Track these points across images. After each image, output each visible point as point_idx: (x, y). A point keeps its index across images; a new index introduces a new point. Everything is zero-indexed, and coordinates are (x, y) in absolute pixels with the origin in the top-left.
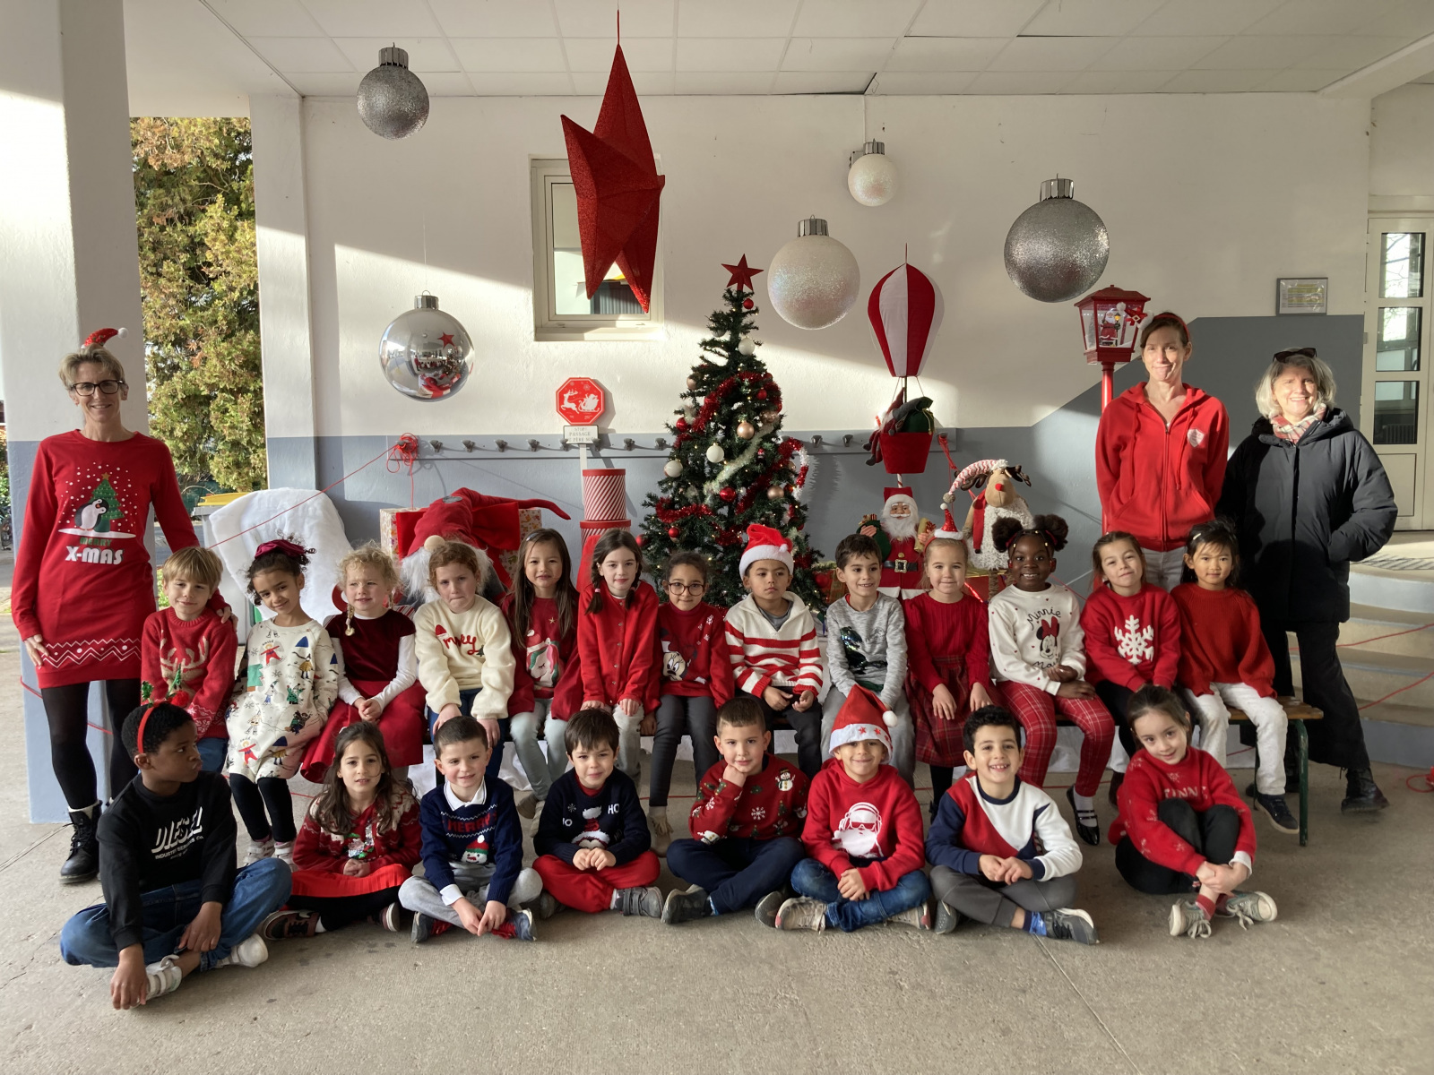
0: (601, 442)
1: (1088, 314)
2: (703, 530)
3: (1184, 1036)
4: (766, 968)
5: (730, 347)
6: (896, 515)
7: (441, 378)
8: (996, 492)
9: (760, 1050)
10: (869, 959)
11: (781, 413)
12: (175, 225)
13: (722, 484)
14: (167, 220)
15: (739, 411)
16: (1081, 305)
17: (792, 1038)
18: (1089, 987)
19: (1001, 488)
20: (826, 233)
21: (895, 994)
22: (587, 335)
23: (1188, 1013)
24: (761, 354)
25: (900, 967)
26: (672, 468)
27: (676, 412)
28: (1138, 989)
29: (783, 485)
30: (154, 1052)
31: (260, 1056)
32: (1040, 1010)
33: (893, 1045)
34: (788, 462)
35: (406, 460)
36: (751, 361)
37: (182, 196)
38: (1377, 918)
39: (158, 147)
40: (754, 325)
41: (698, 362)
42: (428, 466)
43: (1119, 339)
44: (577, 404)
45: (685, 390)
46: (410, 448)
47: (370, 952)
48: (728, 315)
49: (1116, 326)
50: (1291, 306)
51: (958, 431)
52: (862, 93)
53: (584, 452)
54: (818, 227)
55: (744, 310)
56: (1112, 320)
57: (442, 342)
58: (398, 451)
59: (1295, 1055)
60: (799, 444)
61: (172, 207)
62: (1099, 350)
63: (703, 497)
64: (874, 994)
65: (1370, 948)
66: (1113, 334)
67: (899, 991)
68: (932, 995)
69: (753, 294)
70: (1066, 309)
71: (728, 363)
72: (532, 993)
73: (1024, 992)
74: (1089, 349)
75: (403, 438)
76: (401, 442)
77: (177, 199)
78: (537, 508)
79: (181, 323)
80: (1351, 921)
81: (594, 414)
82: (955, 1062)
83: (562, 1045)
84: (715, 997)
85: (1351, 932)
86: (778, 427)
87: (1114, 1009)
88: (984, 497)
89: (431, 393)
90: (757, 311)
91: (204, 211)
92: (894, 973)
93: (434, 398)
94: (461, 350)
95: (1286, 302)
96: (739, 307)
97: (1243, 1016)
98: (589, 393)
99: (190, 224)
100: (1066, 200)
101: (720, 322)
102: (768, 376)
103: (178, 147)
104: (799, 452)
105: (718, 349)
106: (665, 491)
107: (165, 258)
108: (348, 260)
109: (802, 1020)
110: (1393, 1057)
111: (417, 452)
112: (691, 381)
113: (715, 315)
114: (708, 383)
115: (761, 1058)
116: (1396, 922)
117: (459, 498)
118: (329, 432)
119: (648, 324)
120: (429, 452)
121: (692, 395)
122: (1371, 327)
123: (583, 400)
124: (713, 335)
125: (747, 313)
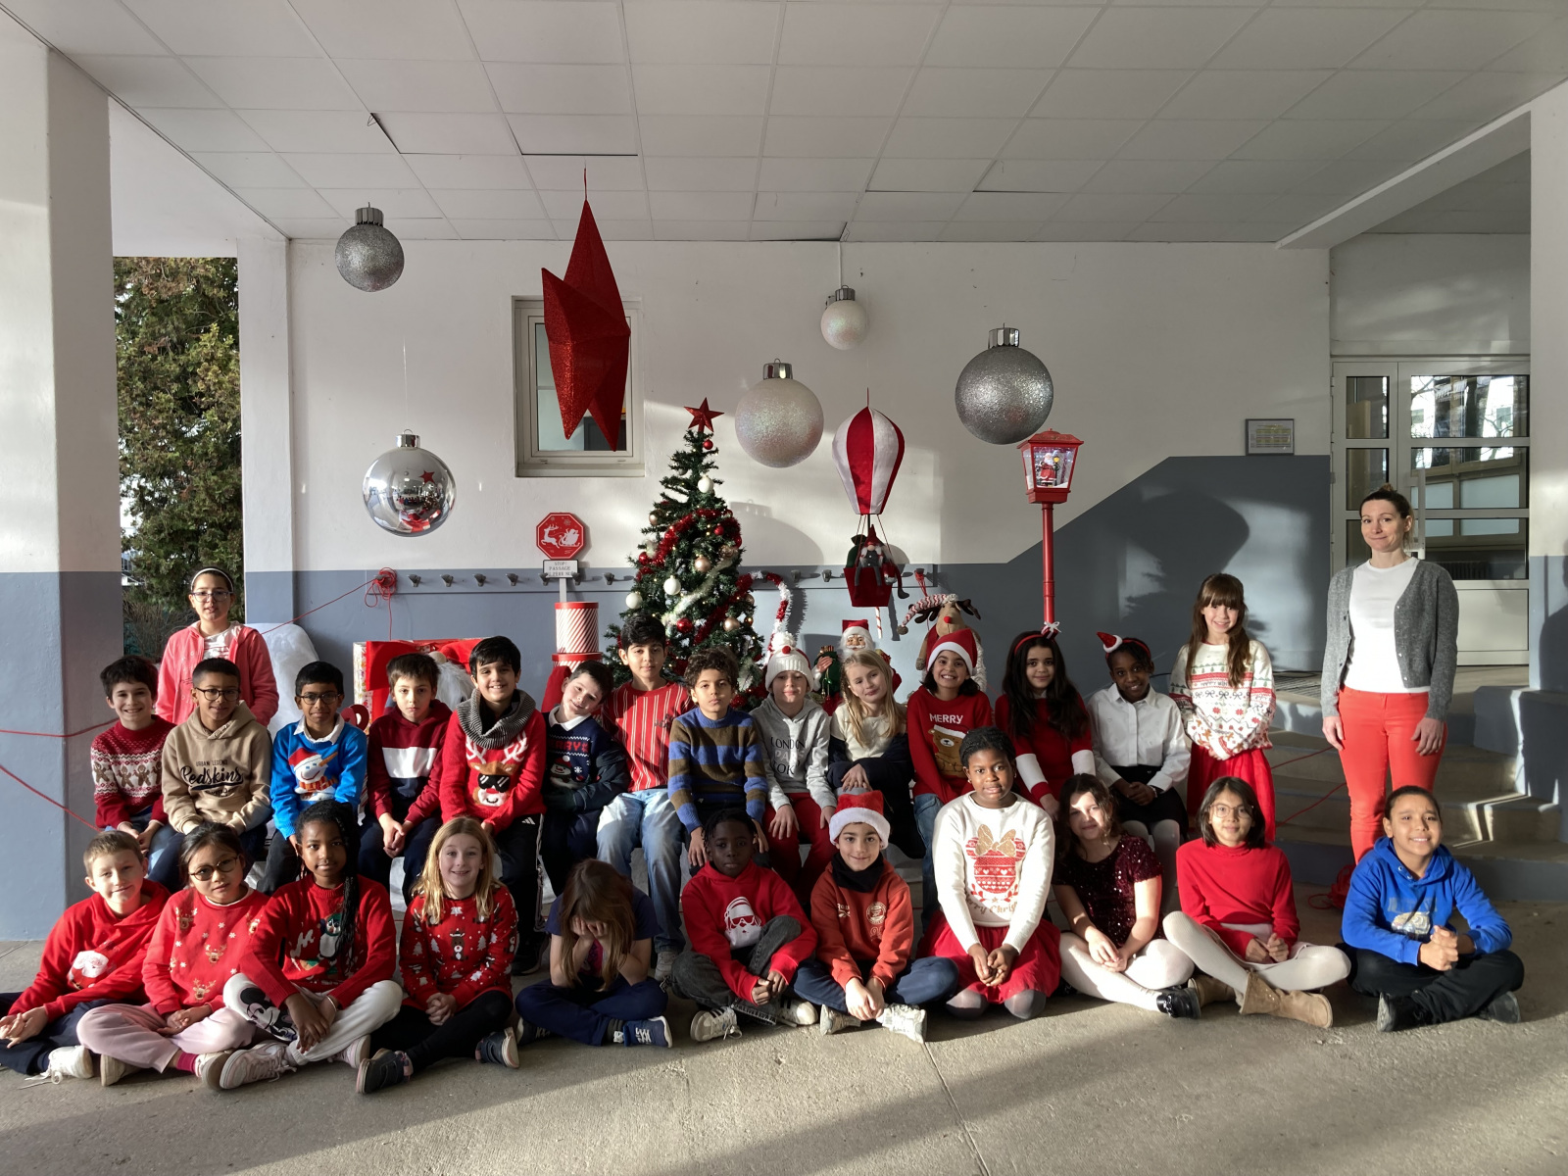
0: (580, 576)
5: (691, 486)
6: (852, 647)
7: (422, 514)
8: (945, 625)
11: (741, 548)
13: (679, 615)
14: (158, 349)
15: (697, 546)
16: (1022, 447)
19: (949, 620)
20: (791, 377)
24: (721, 491)
26: (632, 600)
27: (641, 547)
29: (741, 617)
34: (748, 595)
35: (384, 594)
36: (712, 498)
37: (176, 325)
39: (152, 276)
40: (714, 464)
41: (661, 500)
42: (406, 600)
43: (1058, 479)
44: (558, 539)
45: (647, 525)
46: (388, 581)
48: (690, 455)
49: (1055, 468)
50: (1259, 446)
51: (935, 566)
52: (837, 240)
54: (782, 371)
55: (705, 450)
56: (1050, 462)
58: (377, 584)
61: (164, 335)
66: (1052, 475)
69: (712, 435)
71: (688, 500)
74: (1028, 488)
75: (382, 572)
76: (380, 577)
77: (170, 327)
79: (170, 455)
81: (574, 549)
86: (738, 561)
88: (934, 630)
89: (412, 528)
90: (717, 451)
91: (198, 340)
93: (413, 534)
94: (442, 486)
95: (1254, 442)
96: (699, 447)
98: (570, 528)
99: (183, 353)
100: (1011, 349)
101: (682, 461)
102: (728, 512)
103: (173, 276)
105: (679, 487)
107: (156, 388)
111: (396, 587)
112: (653, 517)
113: (676, 455)
114: (669, 519)
118: (307, 567)
119: (629, 461)
120: (407, 586)
121: (654, 531)
122: (1339, 467)
123: (563, 535)
124: (675, 473)
125: (707, 453)
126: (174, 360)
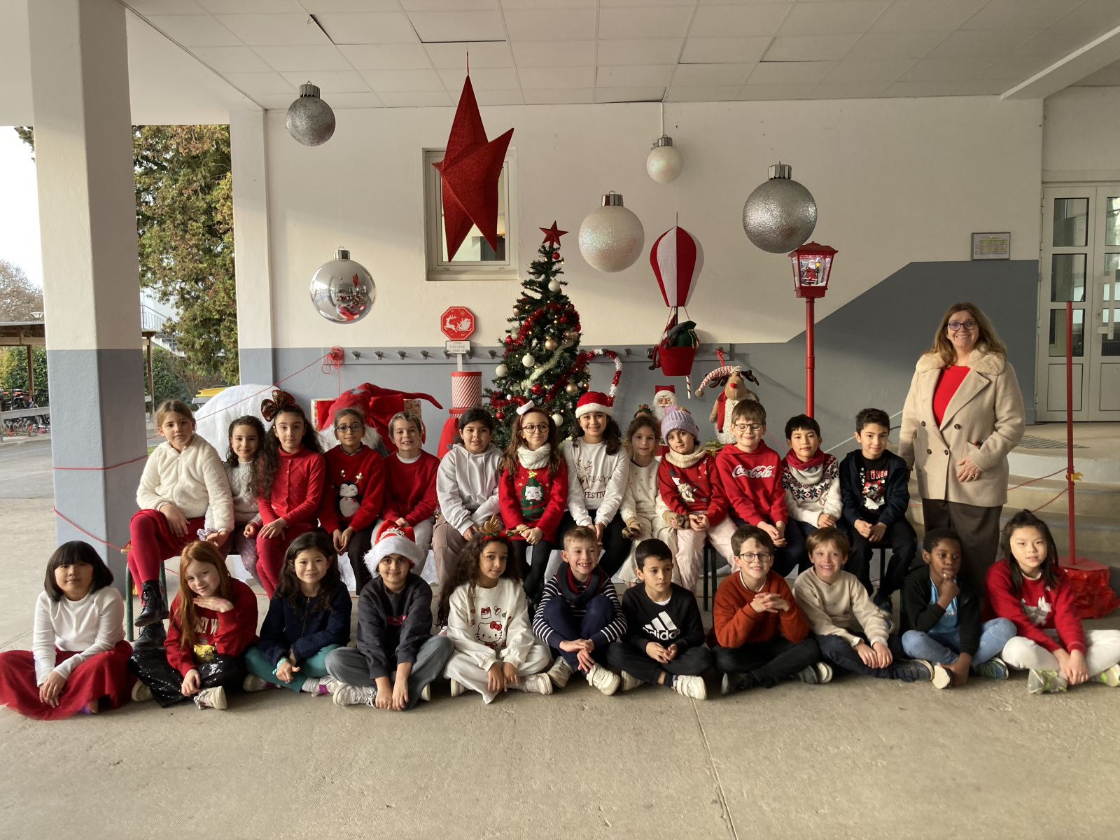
0: (472, 353)
5: (543, 286)
6: (662, 405)
7: (352, 307)
8: (732, 389)
9: (477, 739)
11: (580, 332)
12: (198, 195)
13: (533, 382)
14: (192, 191)
15: (547, 331)
16: (793, 255)
19: (734, 386)
20: (621, 205)
23: (762, 727)
26: (500, 370)
27: (507, 332)
32: (667, 724)
34: (583, 368)
35: (335, 365)
36: (559, 298)
37: (203, 174)
39: (186, 140)
40: (560, 270)
41: (521, 297)
42: (350, 369)
44: (456, 326)
45: (512, 316)
46: (338, 356)
48: (543, 264)
49: (817, 270)
50: (982, 253)
51: (732, 346)
52: (660, 101)
53: (460, 359)
55: (554, 260)
57: (352, 283)
58: (330, 358)
60: (615, 354)
63: (523, 391)
66: (814, 277)
69: (559, 248)
71: (541, 297)
74: (793, 287)
75: (333, 349)
76: (332, 352)
77: (200, 176)
78: (418, 399)
79: (201, 266)
81: (467, 332)
86: (577, 342)
88: (724, 393)
89: (346, 318)
90: (563, 260)
91: (219, 184)
93: (349, 321)
94: (365, 288)
95: (978, 250)
96: (550, 258)
98: (464, 317)
99: (209, 194)
101: (537, 268)
102: (571, 306)
103: (200, 139)
105: (535, 287)
106: (499, 387)
107: (191, 219)
111: (343, 359)
112: (516, 310)
113: (533, 264)
114: (527, 312)
117: (363, 391)
118: (283, 344)
120: (351, 358)
121: (516, 320)
122: (1046, 269)
123: (460, 323)
124: (532, 277)
125: (556, 262)
126: (203, 199)
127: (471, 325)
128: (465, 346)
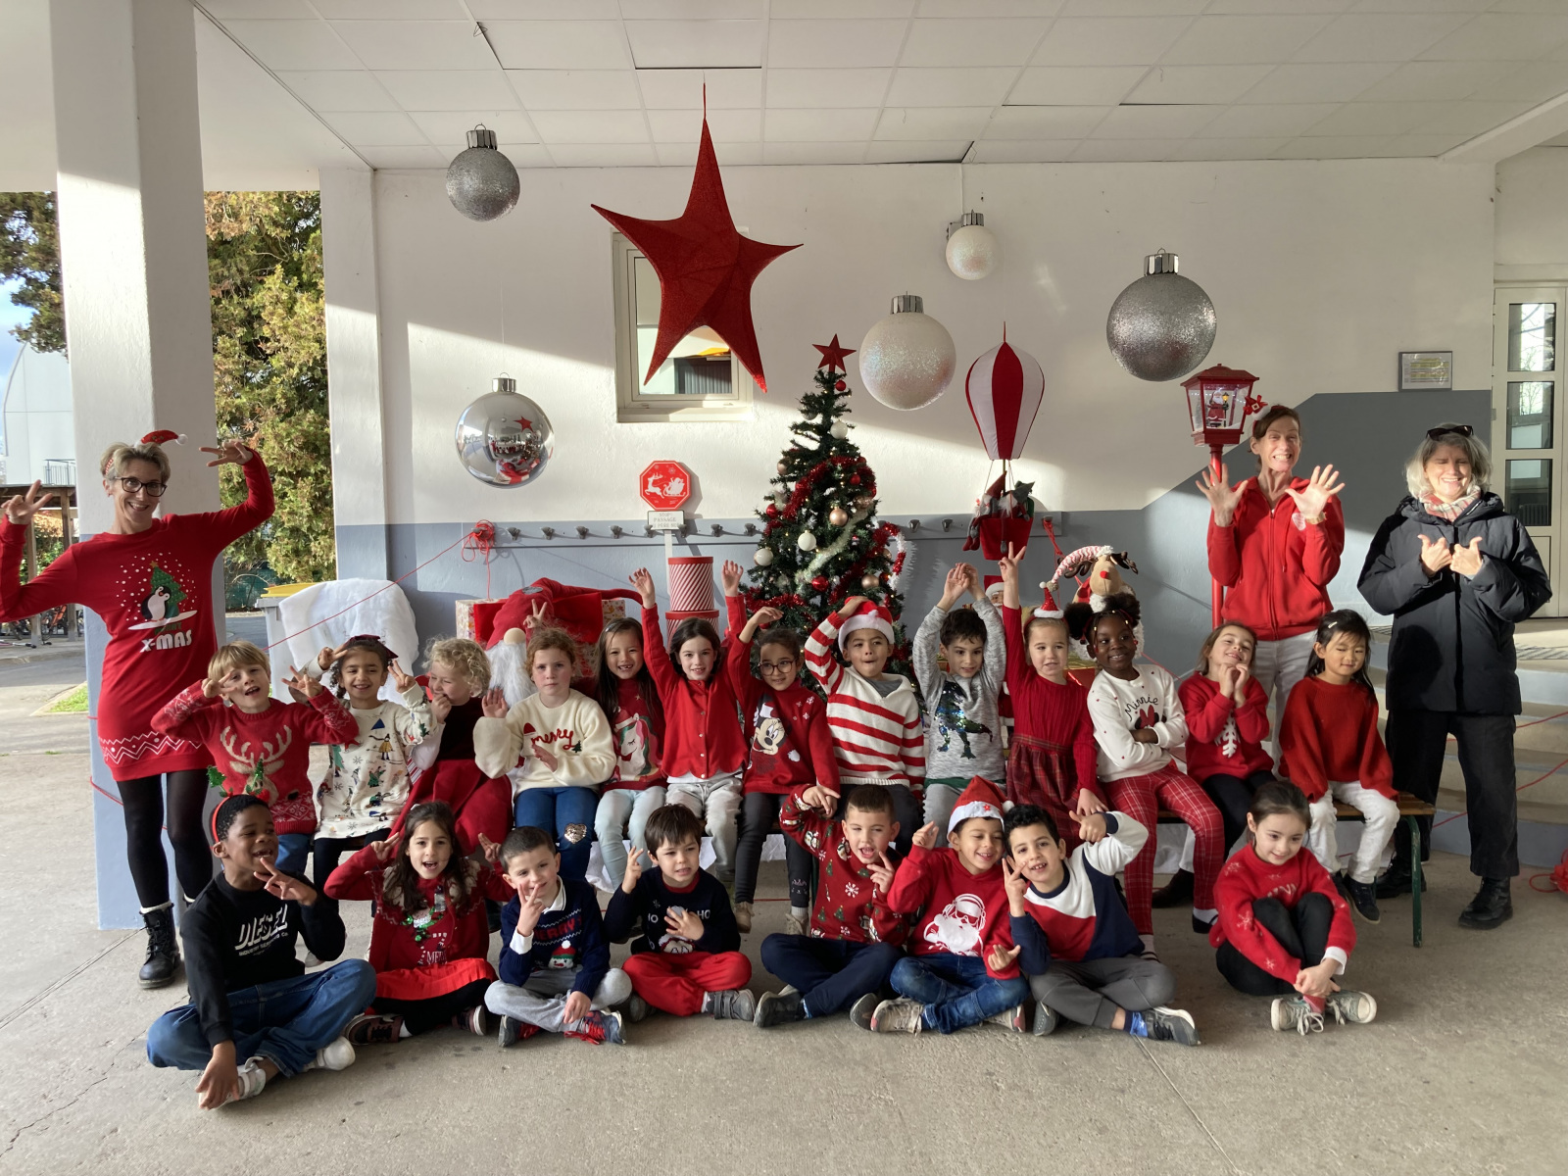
0: (687, 529)
1: (1195, 394)
2: (795, 622)
3: (1282, 1133)
4: (861, 1071)
5: (823, 430)
7: (519, 464)
8: (1101, 580)
9: (854, 1149)
10: (967, 1062)
11: (875, 498)
12: (232, 297)
14: (223, 292)
15: (831, 497)
16: (1188, 385)
17: (886, 1137)
18: (1189, 1087)
19: (1106, 575)
20: (921, 311)
21: (991, 1095)
22: (672, 416)
23: (1288, 1111)
24: (854, 437)
25: (997, 1068)
26: (762, 556)
27: (767, 498)
28: (1238, 1089)
29: (878, 573)
30: (244, 1153)
31: (351, 1156)
32: (1137, 1110)
33: (988, 1143)
34: (883, 549)
35: (482, 548)
36: (843, 444)
37: (240, 266)
38: (1489, 1019)
39: (214, 216)
40: (847, 407)
41: (789, 446)
42: (505, 554)
43: (1228, 419)
44: (662, 489)
45: (776, 475)
46: (486, 535)
47: (456, 1055)
48: (820, 397)
49: (1225, 406)
50: (1413, 381)
51: (1062, 512)
52: (960, 161)
53: (669, 539)
54: (912, 304)
55: (836, 392)
56: (1219, 400)
57: (520, 426)
58: (474, 538)
59: (1394, 1152)
60: (895, 529)
61: (227, 278)
62: (1206, 431)
63: (794, 586)
64: (971, 1095)
65: (1478, 1048)
66: (1222, 415)
67: (995, 1091)
68: (1029, 1095)
69: (845, 375)
70: (1172, 389)
71: (820, 447)
72: (622, 1095)
73: (1123, 1091)
74: (1196, 430)
75: (480, 525)
76: (477, 529)
77: (234, 270)
78: (621, 599)
79: (238, 401)
80: (1460, 1021)
81: (680, 499)
82: (1050, 1159)
83: (655, 1145)
84: (809, 1097)
85: (1460, 1032)
86: (873, 513)
87: (1213, 1108)
88: (1088, 586)
89: (509, 479)
91: (262, 282)
92: (990, 1074)
93: (512, 484)
94: (539, 434)
95: (1409, 376)
96: (831, 389)
97: (1343, 1114)
98: (675, 476)
99: (247, 296)
100: (1172, 275)
101: (811, 405)
102: (862, 460)
103: (235, 215)
104: (896, 538)
105: (809, 433)
106: (755, 580)
107: (221, 332)
108: (421, 339)
109: (897, 1120)
110: (1495, 1154)
111: (494, 540)
112: (782, 466)
113: (806, 397)
114: (800, 468)
115: (855, 1156)
116: (1507, 1022)
117: (540, 589)
118: (401, 519)
119: (736, 404)
120: (505, 538)
121: (782, 481)
122: (1499, 403)
123: (668, 484)
124: (805, 418)
125: (839, 395)
126: (240, 303)
127: (685, 487)
128: (676, 519)
